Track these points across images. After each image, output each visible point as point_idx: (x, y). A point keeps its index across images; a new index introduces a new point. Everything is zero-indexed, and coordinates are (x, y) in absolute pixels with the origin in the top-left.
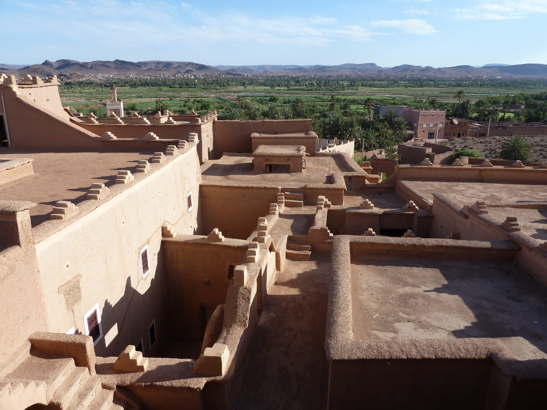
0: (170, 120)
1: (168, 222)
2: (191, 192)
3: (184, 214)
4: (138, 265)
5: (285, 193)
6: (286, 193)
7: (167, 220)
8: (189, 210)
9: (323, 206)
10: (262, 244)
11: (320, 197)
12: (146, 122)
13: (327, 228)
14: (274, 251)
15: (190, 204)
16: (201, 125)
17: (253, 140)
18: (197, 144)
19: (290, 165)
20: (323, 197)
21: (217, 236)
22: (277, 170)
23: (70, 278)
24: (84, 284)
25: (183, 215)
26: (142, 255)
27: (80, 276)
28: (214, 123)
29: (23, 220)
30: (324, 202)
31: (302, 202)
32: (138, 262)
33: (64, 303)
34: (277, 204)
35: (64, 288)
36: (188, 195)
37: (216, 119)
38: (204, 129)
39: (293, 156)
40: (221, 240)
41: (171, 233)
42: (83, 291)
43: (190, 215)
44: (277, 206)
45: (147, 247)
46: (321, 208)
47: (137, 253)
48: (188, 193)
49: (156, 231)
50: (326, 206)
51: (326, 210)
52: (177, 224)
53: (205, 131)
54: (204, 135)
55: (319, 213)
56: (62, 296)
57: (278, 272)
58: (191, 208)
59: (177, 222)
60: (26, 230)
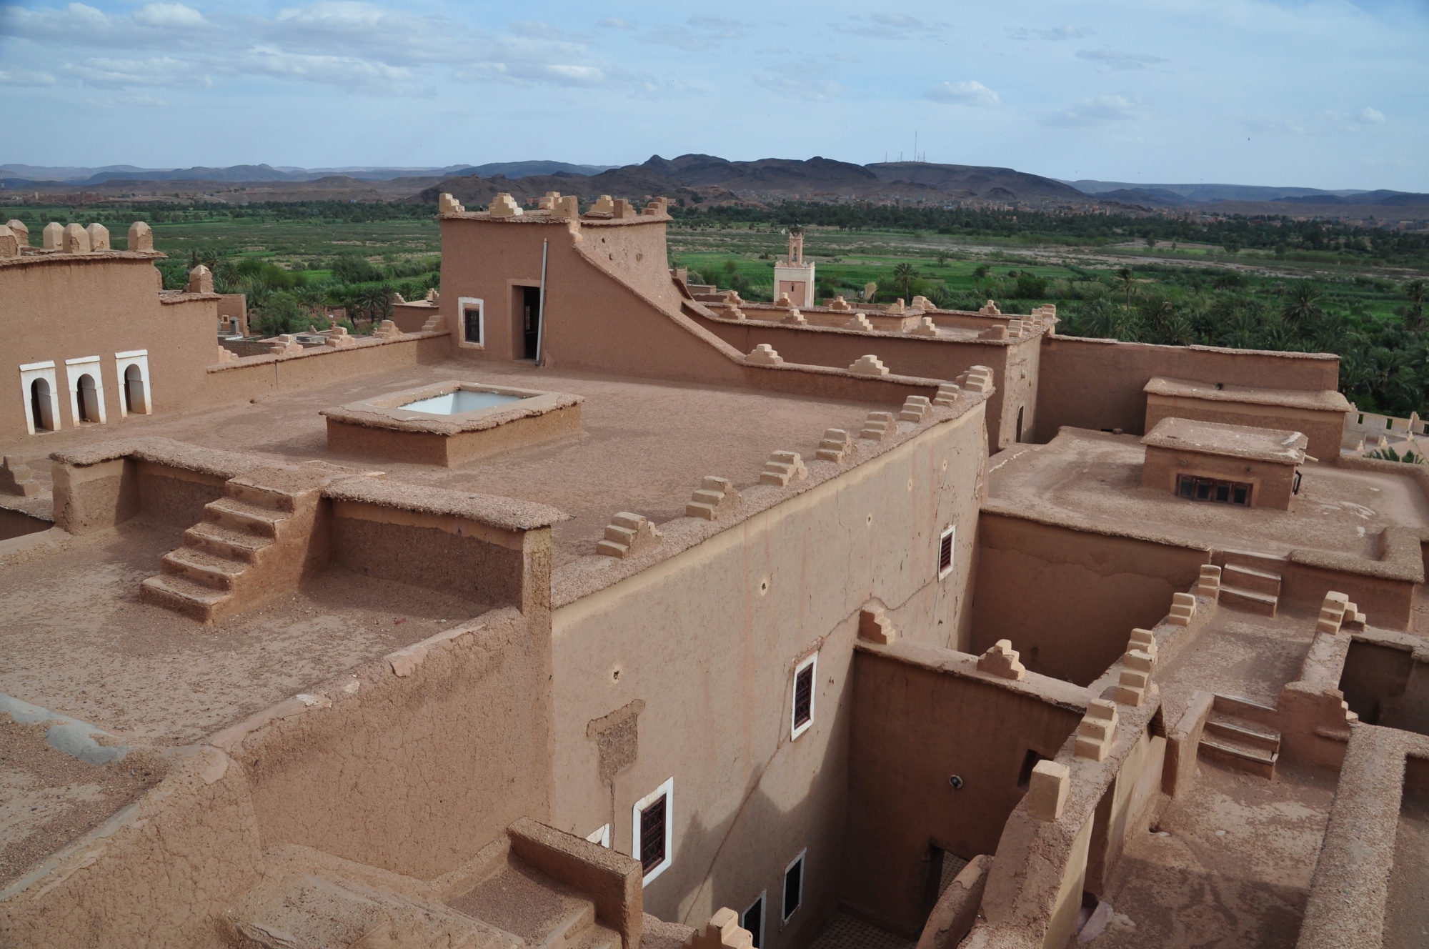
0: (927, 324)
1: (880, 599)
2: (954, 526)
3: (925, 585)
4: (784, 703)
5: (1223, 568)
6: (1226, 566)
7: (878, 596)
8: (942, 576)
9: (1338, 625)
10: (1127, 709)
11: (1332, 595)
12: (864, 325)
13: (1341, 694)
14: (1164, 736)
15: (945, 561)
16: (1006, 346)
17: (1151, 401)
18: (987, 396)
19: (1251, 486)
20: (1342, 597)
21: (1005, 662)
22: (1210, 495)
23: (618, 705)
24: (646, 725)
25: (923, 587)
26: (798, 678)
27: (642, 704)
28: (1046, 340)
29: (536, 550)
30: (1342, 613)
31: (1275, 600)
32: (785, 695)
33: (594, 762)
34: (1194, 597)
35: (601, 727)
36: (944, 535)
37: (1052, 331)
38: (1015, 356)
39: (1265, 462)
40: (1014, 675)
41: (882, 633)
42: (642, 742)
43: (941, 589)
44: (1195, 604)
45: (813, 658)
46: (1330, 631)
47: (787, 669)
48: (946, 528)
49: (845, 621)
50: (1349, 624)
51: (1346, 636)
52: (903, 609)
53: (1018, 360)
54: (1012, 373)
55: (1322, 644)
56: (594, 745)
57: (1166, 798)
58: (949, 570)
59: (904, 604)
60: (539, 574)
